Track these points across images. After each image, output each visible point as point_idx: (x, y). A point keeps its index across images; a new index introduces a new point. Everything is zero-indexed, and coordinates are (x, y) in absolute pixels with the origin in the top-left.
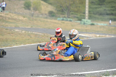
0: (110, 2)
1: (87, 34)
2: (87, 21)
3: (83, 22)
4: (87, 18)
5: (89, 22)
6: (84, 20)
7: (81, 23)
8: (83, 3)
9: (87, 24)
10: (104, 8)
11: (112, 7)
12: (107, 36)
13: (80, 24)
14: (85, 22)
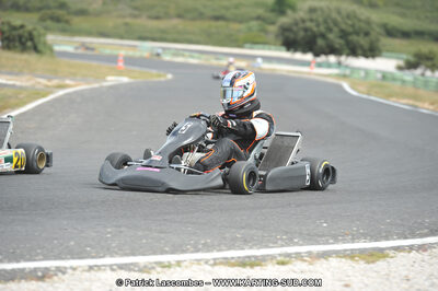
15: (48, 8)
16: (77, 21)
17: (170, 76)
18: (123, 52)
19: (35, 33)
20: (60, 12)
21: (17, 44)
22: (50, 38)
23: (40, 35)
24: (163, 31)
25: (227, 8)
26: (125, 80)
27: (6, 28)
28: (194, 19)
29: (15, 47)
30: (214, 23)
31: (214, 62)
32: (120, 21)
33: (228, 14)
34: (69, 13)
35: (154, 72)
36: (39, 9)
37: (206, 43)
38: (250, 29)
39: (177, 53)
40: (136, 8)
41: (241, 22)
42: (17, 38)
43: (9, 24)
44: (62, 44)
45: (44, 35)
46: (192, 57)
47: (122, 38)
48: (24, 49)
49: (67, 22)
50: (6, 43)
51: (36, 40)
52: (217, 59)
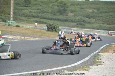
0: (35, 5)
1: (12, 36)
3: (7, 24)
4: (12, 19)
5: (15, 23)
6: (8, 21)
8: (8, 3)
9: (12, 26)
10: (30, 10)
11: (38, 10)
12: (32, 38)
13: (4, 25)
14: (10, 24)
15: (80, 21)
16: (87, 25)
19: (55, 26)
21: (51, 29)
27: (48, 25)
29: (50, 30)
42: (51, 28)
43: (49, 24)
45: (59, 27)
48: (52, 31)
50: (48, 29)
51: (56, 28)
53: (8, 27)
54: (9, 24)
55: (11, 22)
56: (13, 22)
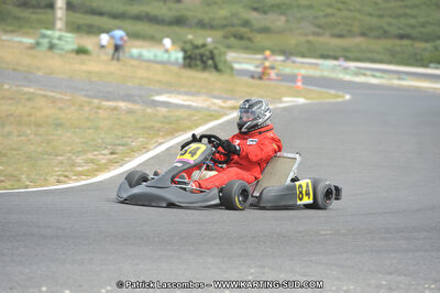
2: (60, 38)
3: (45, 42)
4: (59, 24)
5: (71, 41)
6: (49, 32)
7: (38, 44)
9: (62, 49)
14: (55, 41)
15: (233, 25)
16: (260, 39)
17: (348, 97)
18: (303, 72)
19: (216, 52)
20: (243, 30)
21: (199, 63)
22: (231, 56)
23: (220, 54)
24: (346, 50)
25: (413, 27)
26: (301, 101)
27: (188, 47)
28: (378, 38)
29: (196, 66)
30: (398, 42)
31: (396, 82)
32: (303, 39)
33: (414, 33)
34: (252, 31)
35: (333, 92)
36: (224, 27)
37: (390, 63)
38: (436, 48)
39: (359, 72)
40: (319, 26)
41: (426, 41)
42: (199, 57)
43: (191, 42)
44: (243, 62)
45: (225, 54)
46: (374, 76)
47: (303, 56)
48: (205, 67)
49: (250, 39)
50: (188, 61)
51: (217, 58)
52: (399, 79)
53: (50, 53)
54: (50, 42)
55: (57, 34)
56: (64, 34)
